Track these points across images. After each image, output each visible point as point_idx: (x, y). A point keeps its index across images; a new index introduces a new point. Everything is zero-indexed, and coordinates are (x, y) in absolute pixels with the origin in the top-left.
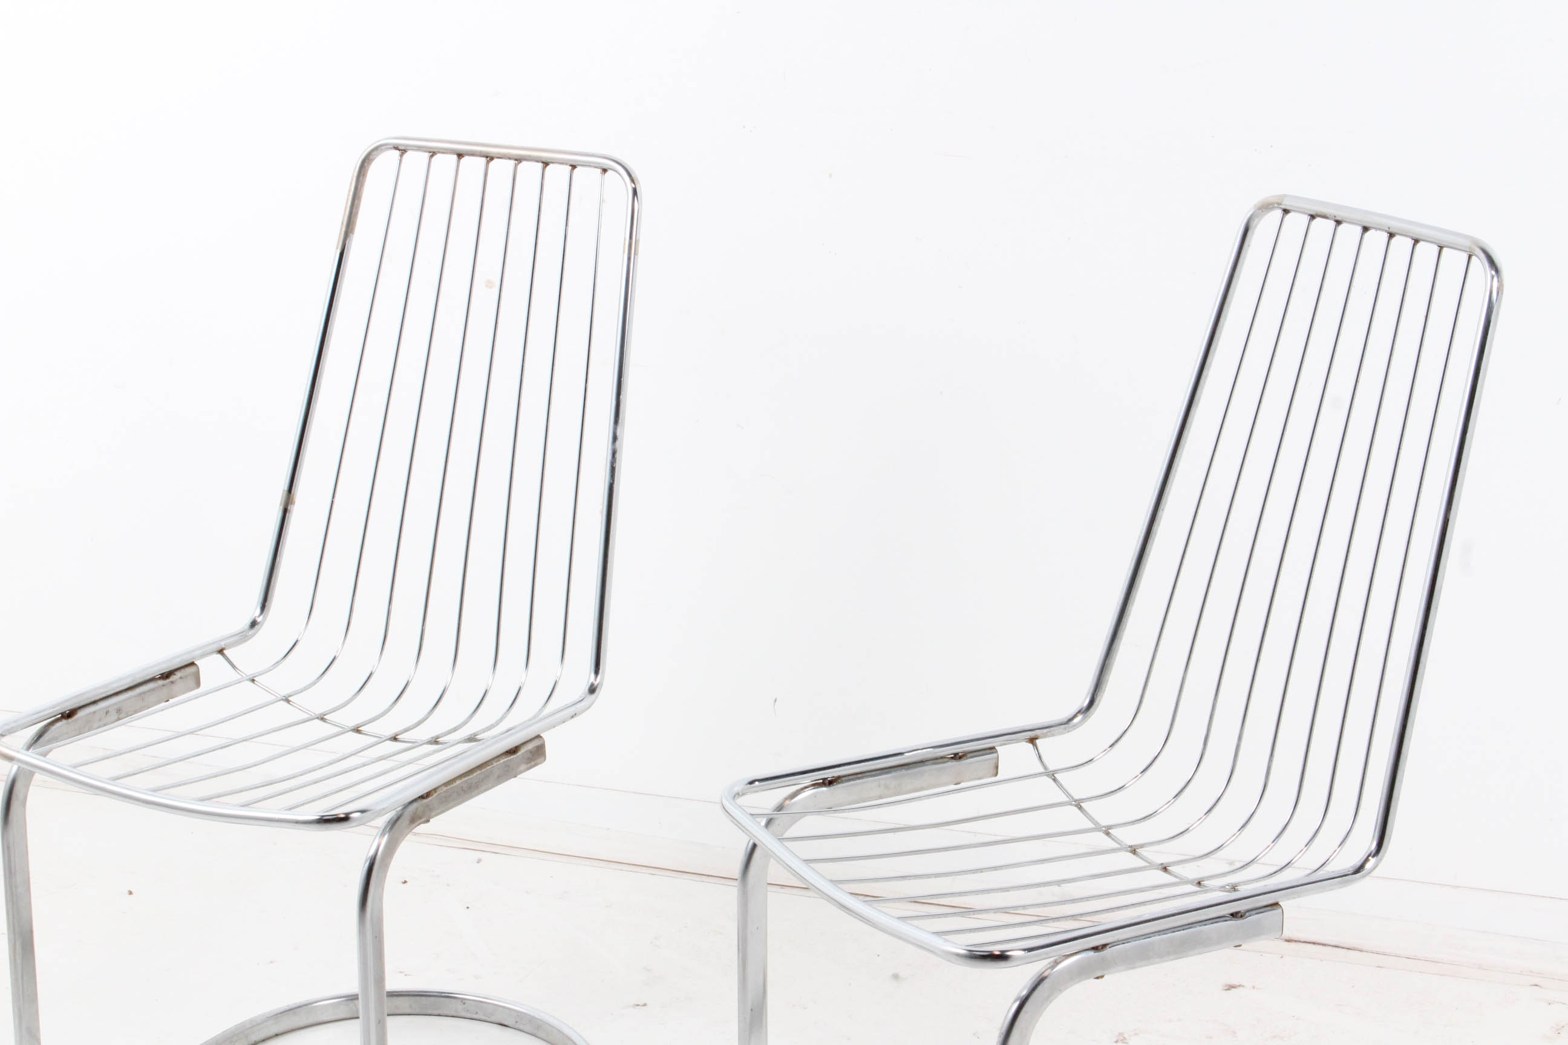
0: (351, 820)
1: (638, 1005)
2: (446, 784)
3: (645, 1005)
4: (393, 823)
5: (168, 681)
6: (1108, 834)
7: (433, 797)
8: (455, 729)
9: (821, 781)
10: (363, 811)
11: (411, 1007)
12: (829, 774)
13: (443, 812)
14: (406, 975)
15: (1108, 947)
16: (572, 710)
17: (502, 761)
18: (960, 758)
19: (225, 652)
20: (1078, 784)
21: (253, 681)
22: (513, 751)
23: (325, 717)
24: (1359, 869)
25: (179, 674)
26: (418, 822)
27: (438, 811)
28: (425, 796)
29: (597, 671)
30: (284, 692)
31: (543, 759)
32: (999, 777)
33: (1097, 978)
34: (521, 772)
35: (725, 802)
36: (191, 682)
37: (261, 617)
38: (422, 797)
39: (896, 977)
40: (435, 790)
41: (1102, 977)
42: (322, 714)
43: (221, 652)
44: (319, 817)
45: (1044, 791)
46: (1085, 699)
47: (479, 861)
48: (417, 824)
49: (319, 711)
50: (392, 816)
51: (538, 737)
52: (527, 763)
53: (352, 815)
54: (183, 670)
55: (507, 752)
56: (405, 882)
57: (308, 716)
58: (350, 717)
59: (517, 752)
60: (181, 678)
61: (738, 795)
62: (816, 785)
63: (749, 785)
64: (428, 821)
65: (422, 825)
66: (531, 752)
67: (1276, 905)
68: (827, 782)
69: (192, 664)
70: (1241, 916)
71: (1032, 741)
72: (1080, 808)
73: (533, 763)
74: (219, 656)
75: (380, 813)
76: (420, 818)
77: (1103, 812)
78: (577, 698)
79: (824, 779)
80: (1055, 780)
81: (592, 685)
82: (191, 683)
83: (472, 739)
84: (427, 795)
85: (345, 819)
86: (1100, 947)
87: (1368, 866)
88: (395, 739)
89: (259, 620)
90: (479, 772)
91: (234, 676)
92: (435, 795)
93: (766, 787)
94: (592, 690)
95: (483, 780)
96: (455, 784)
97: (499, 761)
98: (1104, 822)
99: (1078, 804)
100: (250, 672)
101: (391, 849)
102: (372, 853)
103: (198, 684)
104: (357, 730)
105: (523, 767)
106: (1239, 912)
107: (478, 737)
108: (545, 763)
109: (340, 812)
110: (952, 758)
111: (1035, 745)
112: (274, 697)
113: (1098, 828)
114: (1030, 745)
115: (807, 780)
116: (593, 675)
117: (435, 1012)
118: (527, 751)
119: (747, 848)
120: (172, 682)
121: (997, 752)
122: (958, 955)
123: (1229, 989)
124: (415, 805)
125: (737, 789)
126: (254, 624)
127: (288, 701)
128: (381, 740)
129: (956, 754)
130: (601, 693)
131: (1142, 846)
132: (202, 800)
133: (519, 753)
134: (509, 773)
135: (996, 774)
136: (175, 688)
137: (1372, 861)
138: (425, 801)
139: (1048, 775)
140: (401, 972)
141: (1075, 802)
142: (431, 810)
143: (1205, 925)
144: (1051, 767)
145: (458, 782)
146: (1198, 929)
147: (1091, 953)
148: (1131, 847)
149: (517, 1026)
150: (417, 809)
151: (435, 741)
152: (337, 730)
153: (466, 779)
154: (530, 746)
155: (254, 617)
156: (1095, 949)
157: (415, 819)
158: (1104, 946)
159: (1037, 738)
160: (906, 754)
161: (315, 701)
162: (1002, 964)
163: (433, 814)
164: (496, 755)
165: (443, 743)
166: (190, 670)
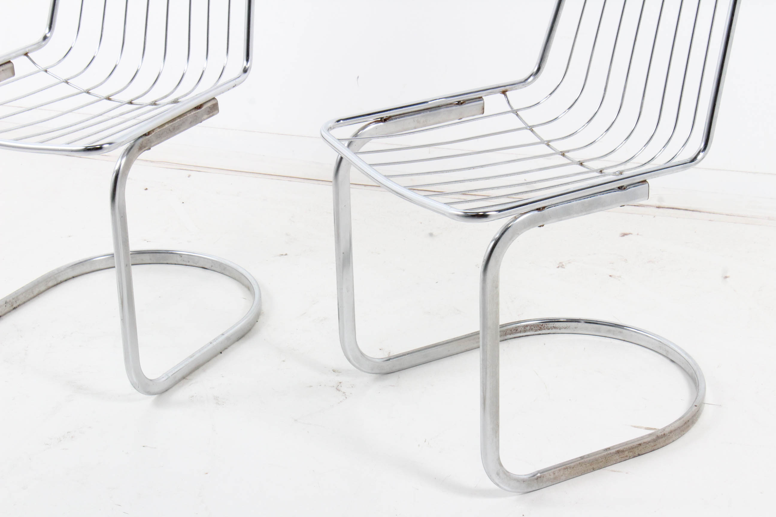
0: (103, 149)
1: (282, 255)
2: (159, 127)
3: (286, 255)
4: (129, 150)
6: (548, 145)
7: (152, 134)
8: (166, 97)
9: (380, 119)
10: (110, 144)
11: (151, 259)
12: (385, 115)
13: (158, 143)
14: (147, 242)
15: (546, 208)
16: (233, 83)
17: (192, 113)
18: (462, 104)
19: (29, 54)
20: (530, 117)
21: (46, 71)
22: (199, 107)
23: (90, 91)
24: (693, 160)
25: (2, 68)
26: (144, 150)
27: (155, 143)
28: (147, 134)
29: (247, 60)
30: (65, 77)
31: (217, 111)
32: (484, 115)
33: (540, 226)
34: (204, 120)
35: (324, 134)
36: (9, 73)
37: (49, 34)
38: (145, 135)
39: (431, 235)
40: (153, 130)
41: (543, 226)
42: (87, 90)
43: (26, 54)
44: (84, 148)
45: (512, 121)
46: (535, 67)
47: (189, 176)
48: (142, 151)
49: (85, 88)
50: (128, 145)
51: (214, 99)
52: (208, 114)
53: (104, 146)
54: (4, 66)
55: (195, 108)
56: (146, 189)
57: (79, 91)
58: (103, 91)
59: (202, 108)
60: (3, 70)
61: (331, 128)
62: (377, 122)
63: (337, 123)
64: (150, 149)
65: (146, 151)
66: (210, 108)
67: (645, 181)
68: (383, 120)
69: (9, 62)
70: (624, 189)
71: (504, 92)
72: (532, 131)
73: (211, 114)
74: (25, 57)
75: (121, 144)
76: (145, 147)
77: (545, 133)
78: (236, 75)
79: (381, 118)
80: (517, 115)
81: (245, 68)
82: (11, 74)
83: (176, 101)
84: (149, 133)
85: (100, 148)
86: (542, 209)
87: (699, 157)
88: (131, 103)
89: (48, 35)
90: (179, 120)
91: (34, 68)
92: (153, 133)
93: (347, 124)
94: (245, 71)
95: (181, 125)
96: (164, 127)
97: (191, 113)
98: (546, 138)
99: (531, 129)
100: (44, 66)
101: (128, 165)
102: (117, 168)
103: (13, 74)
104: (108, 99)
105: (206, 116)
106: (623, 186)
107: (179, 100)
108: (218, 114)
109: (97, 144)
110: (457, 104)
111: (505, 95)
112: (59, 81)
113: (542, 142)
114: (503, 95)
115: (372, 119)
116: (245, 62)
117: (165, 262)
118: (207, 107)
119: (337, 159)
120: (1, 72)
121: (483, 99)
122: (458, 215)
123: (623, 236)
124: (141, 140)
125: (330, 125)
126: (45, 38)
127: (67, 83)
128: (122, 104)
129: (459, 102)
130: (250, 73)
131: (568, 151)
132: (17, 140)
134: (197, 120)
135: (483, 113)
136: (2, 75)
137: (701, 154)
138: (147, 137)
139: (513, 112)
140: (145, 240)
141: (529, 127)
142: (151, 142)
143: (603, 194)
144: (515, 108)
145: (167, 126)
146: (599, 196)
147: (536, 212)
148: (561, 152)
149: (213, 268)
150: (142, 142)
151: (154, 104)
152: (96, 98)
153: (171, 124)
154: (209, 104)
155: (45, 35)
156: (538, 209)
157: (143, 147)
158: (544, 208)
159: (507, 91)
160: (429, 102)
161: (83, 82)
162: (484, 220)
163: (153, 144)
164: (189, 109)
165: (158, 105)
166: (8, 65)
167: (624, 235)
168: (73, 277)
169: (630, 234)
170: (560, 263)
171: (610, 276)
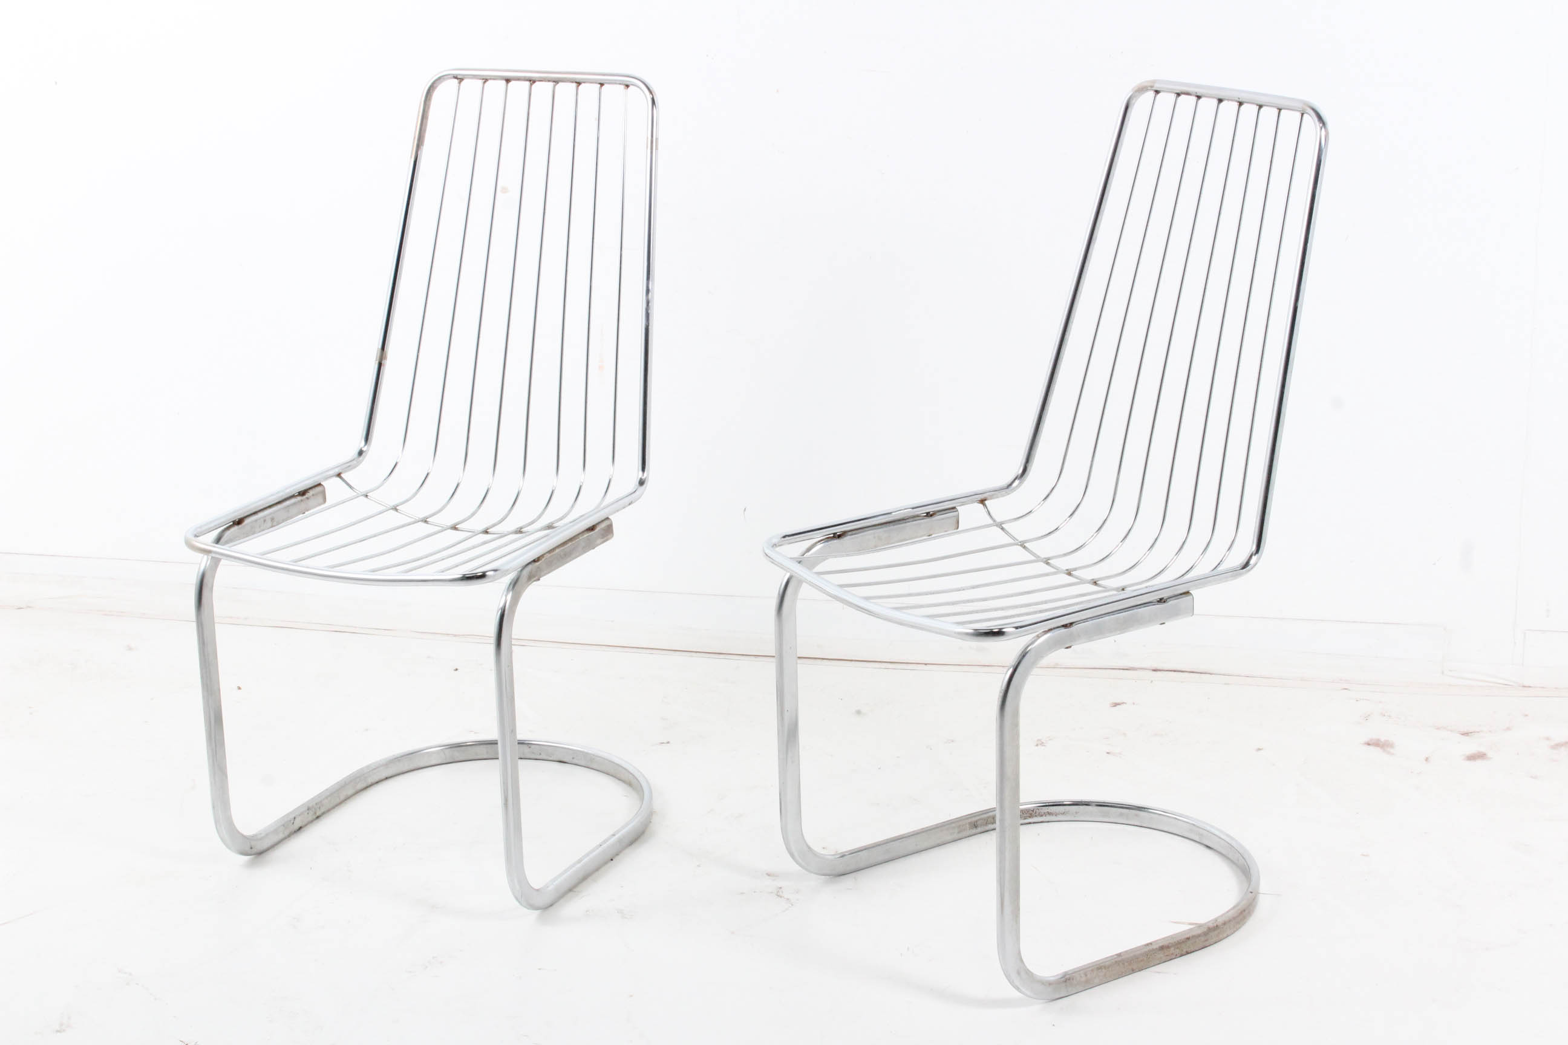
0: (487, 577)
1: (663, 743)
2: (550, 552)
3: (668, 743)
4: (514, 583)
5: (304, 497)
6: (1048, 563)
7: (542, 561)
8: (532, 523)
9: (832, 535)
10: (495, 570)
11: (487, 753)
12: (838, 530)
13: (549, 572)
15: (1074, 625)
16: (627, 500)
17: (585, 536)
18: (931, 516)
19: (342, 475)
20: (1020, 530)
21: (367, 496)
22: (592, 529)
23: (428, 520)
24: (1246, 565)
25: (311, 492)
26: (533, 580)
27: (545, 572)
28: (536, 560)
29: (643, 469)
30: (392, 504)
31: (612, 535)
32: (960, 529)
33: (1067, 648)
34: (599, 545)
35: (767, 551)
37: (366, 447)
38: (534, 561)
39: (859, 712)
40: (542, 556)
41: (1070, 647)
42: (425, 517)
43: (339, 475)
44: (461, 576)
45: (996, 536)
46: (1019, 469)
48: (531, 581)
49: (422, 516)
50: (514, 575)
51: (607, 518)
52: (602, 538)
53: (487, 574)
54: (314, 489)
55: (587, 530)
56: (457, 670)
57: (413, 520)
58: (448, 518)
60: (313, 495)
61: (775, 545)
62: (828, 539)
63: (783, 539)
64: (539, 580)
65: (535, 583)
66: (604, 530)
67: (1187, 593)
68: (836, 536)
69: (319, 485)
70: (1164, 602)
71: (982, 502)
72: (1025, 547)
73: (605, 538)
74: (339, 479)
75: (506, 572)
76: (535, 577)
77: (1044, 548)
78: (631, 490)
79: (834, 534)
80: (1002, 529)
81: (641, 479)
82: (321, 500)
83: (550, 527)
84: (538, 559)
85: (483, 576)
86: (1069, 625)
88: (486, 532)
89: (364, 449)
90: (570, 543)
91: (350, 493)
92: (543, 559)
93: (793, 541)
94: (642, 483)
95: (573, 550)
96: (555, 552)
97: (583, 535)
98: (1043, 555)
99: (1023, 545)
100: (363, 490)
101: (515, 600)
102: (501, 605)
103: (325, 500)
104: (454, 528)
105: (599, 541)
106: (1163, 598)
107: (554, 525)
108: (613, 539)
109: (479, 571)
110: (925, 516)
111: (984, 505)
112: (385, 508)
113: (1038, 559)
114: (981, 505)
115: (819, 536)
116: (641, 472)
118: (601, 529)
119: (779, 591)
120: (308, 498)
121: (957, 511)
122: (967, 634)
124: (530, 566)
125: (775, 541)
126: (361, 453)
127: (396, 510)
128: (475, 534)
129: (928, 513)
130: (648, 485)
131: (1075, 569)
133: (596, 530)
134: (590, 546)
135: (958, 528)
136: (311, 502)
138: (537, 564)
139: (997, 525)
141: (1020, 542)
142: (541, 571)
143: (1140, 608)
144: (998, 520)
145: (557, 551)
146: (1135, 611)
147: (1063, 630)
148: (1067, 570)
149: (575, 761)
150: (532, 570)
151: (519, 531)
152: (437, 529)
153: (562, 548)
154: (603, 525)
155: (360, 448)
156: (1065, 626)
157: (534, 577)
158: (1071, 624)
159: (985, 500)
160: (894, 513)
161: (418, 508)
163: (543, 574)
164: (581, 531)
165: (525, 532)
166: (318, 489)
167: (1116, 705)
168: (387, 778)
169: (1123, 703)
170: (1038, 740)
171: (1108, 753)
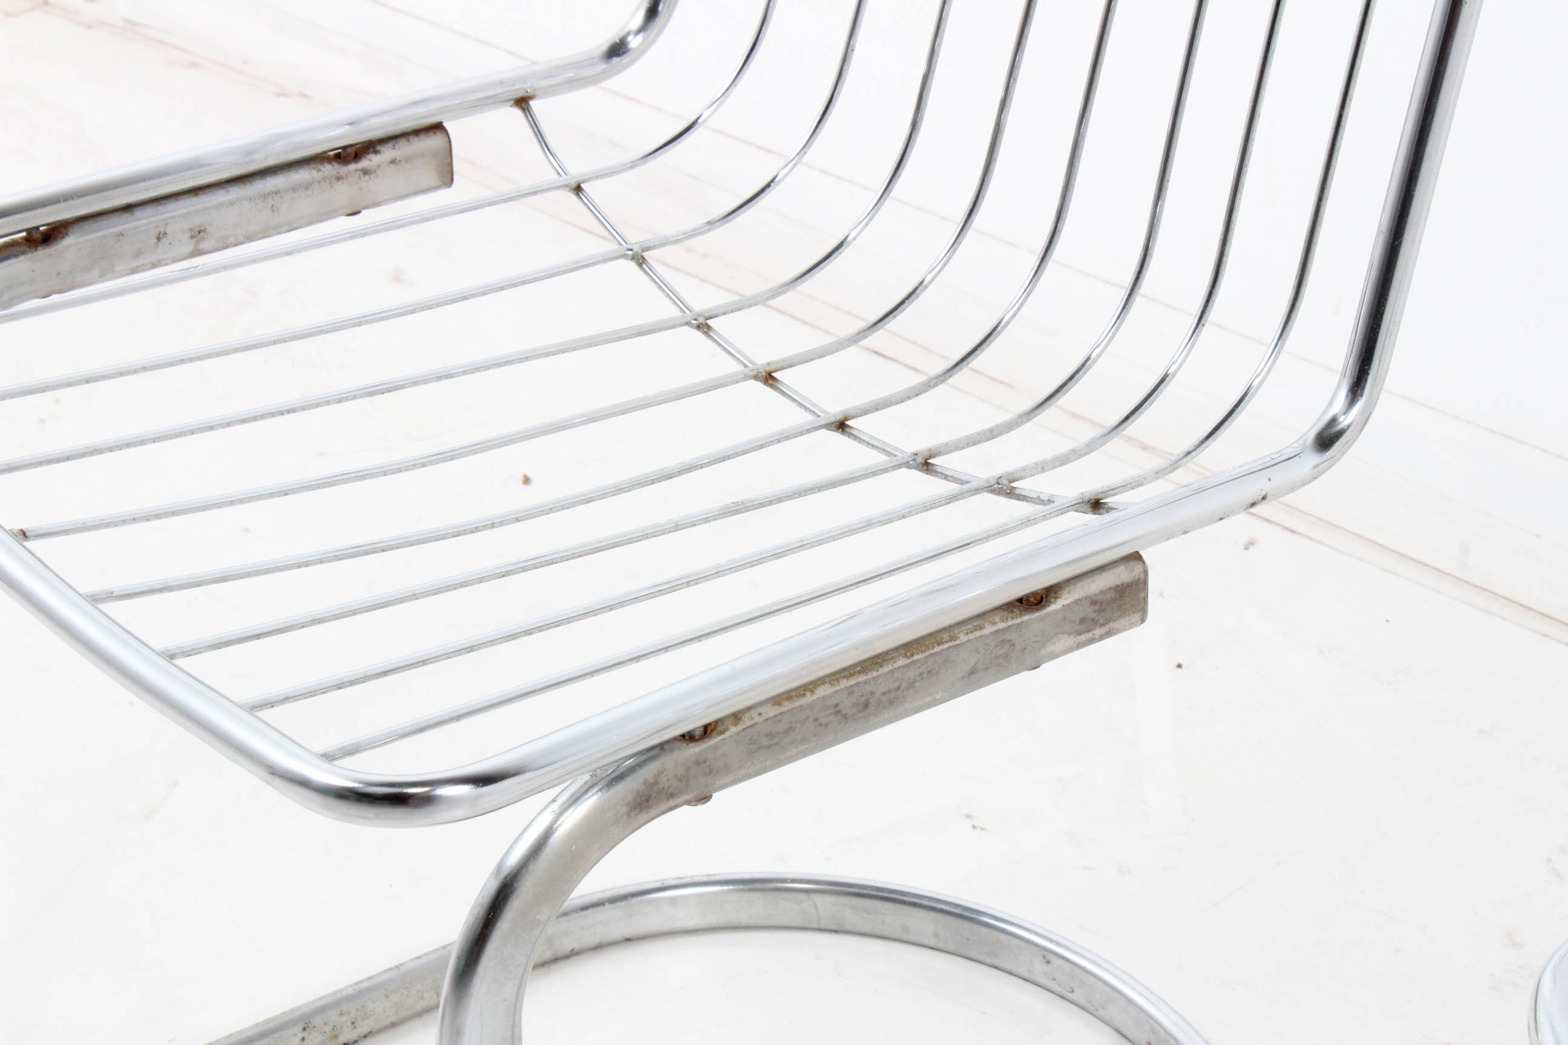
2: (780, 697)
5: (352, 167)
7: (727, 734)
16: (1251, 488)
17: (989, 629)
19: (532, 102)
21: (578, 189)
22: (1033, 600)
25: (387, 153)
26: (675, 800)
27: (742, 773)
28: (698, 733)
29: (1358, 384)
31: (1137, 617)
34: (1054, 656)
36: (428, 175)
37: (640, 37)
38: (689, 737)
40: (738, 715)
43: (522, 102)
48: (653, 812)
51: (1136, 557)
54: (402, 144)
55: (1020, 600)
57: (677, 312)
59: (1045, 607)
60: (393, 162)
64: (705, 798)
65: (686, 807)
66: (1094, 603)
73: (1098, 632)
74: (517, 113)
82: (430, 176)
84: (707, 730)
88: (846, 426)
89: (634, 42)
90: (901, 662)
91: (542, 171)
92: (733, 730)
95: (912, 685)
96: (809, 698)
97: (981, 628)
100: (576, 169)
103: (447, 178)
104: (770, 379)
105: (1062, 641)
118: (1077, 602)
120: (366, 172)
124: (659, 761)
126: (617, 50)
127: (641, 261)
128: (805, 426)
133: (1056, 606)
136: (376, 185)
138: (697, 747)
142: (711, 772)
145: (825, 691)
155: (622, 34)
163: (718, 783)
166: (433, 142)
